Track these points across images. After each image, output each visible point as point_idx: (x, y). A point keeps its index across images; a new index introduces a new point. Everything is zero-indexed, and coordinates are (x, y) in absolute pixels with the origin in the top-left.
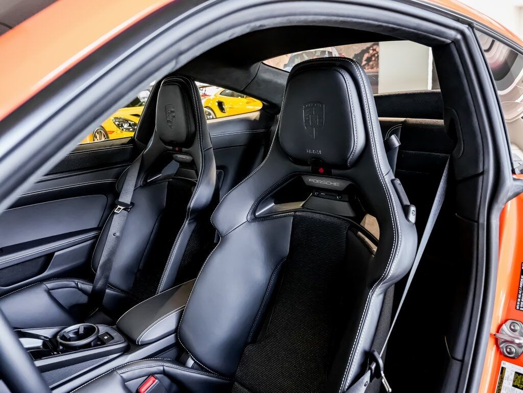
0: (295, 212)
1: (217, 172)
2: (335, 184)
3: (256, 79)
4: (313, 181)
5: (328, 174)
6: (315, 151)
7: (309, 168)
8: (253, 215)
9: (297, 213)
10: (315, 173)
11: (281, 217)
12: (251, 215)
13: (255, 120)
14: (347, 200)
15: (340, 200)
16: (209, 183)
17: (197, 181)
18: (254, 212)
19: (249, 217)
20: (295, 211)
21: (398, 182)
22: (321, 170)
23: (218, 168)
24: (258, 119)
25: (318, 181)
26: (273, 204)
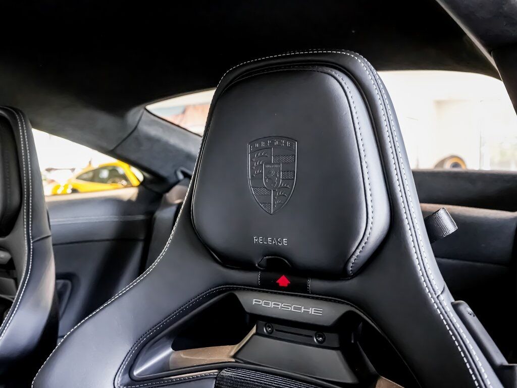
0: (220, 369)
1: (56, 284)
2: (312, 311)
3: (135, 134)
4: (262, 303)
5: (298, 290)
6: (272, 240)
7: (254, 277)
8: (127, 376)
9: (225, 373)
10: (268, 286)
11: (189, 380)
12: (124, 374)
13: (129, 201)
14: (336, 345)
15: (320, 345)
16: (37, 304)
17: (14, 299)
18: (130, 369)
19: (118, 380)
20: (220, 367)
21: (466, 309)
22: (283, 281)
23: (58, 277)
24: (134, 198)
25: (272, 305)
26: (170, 350)
